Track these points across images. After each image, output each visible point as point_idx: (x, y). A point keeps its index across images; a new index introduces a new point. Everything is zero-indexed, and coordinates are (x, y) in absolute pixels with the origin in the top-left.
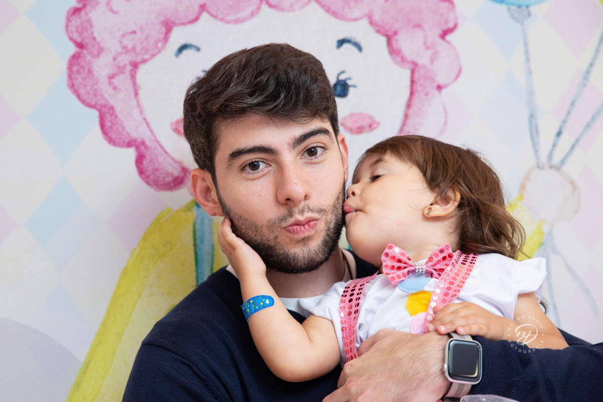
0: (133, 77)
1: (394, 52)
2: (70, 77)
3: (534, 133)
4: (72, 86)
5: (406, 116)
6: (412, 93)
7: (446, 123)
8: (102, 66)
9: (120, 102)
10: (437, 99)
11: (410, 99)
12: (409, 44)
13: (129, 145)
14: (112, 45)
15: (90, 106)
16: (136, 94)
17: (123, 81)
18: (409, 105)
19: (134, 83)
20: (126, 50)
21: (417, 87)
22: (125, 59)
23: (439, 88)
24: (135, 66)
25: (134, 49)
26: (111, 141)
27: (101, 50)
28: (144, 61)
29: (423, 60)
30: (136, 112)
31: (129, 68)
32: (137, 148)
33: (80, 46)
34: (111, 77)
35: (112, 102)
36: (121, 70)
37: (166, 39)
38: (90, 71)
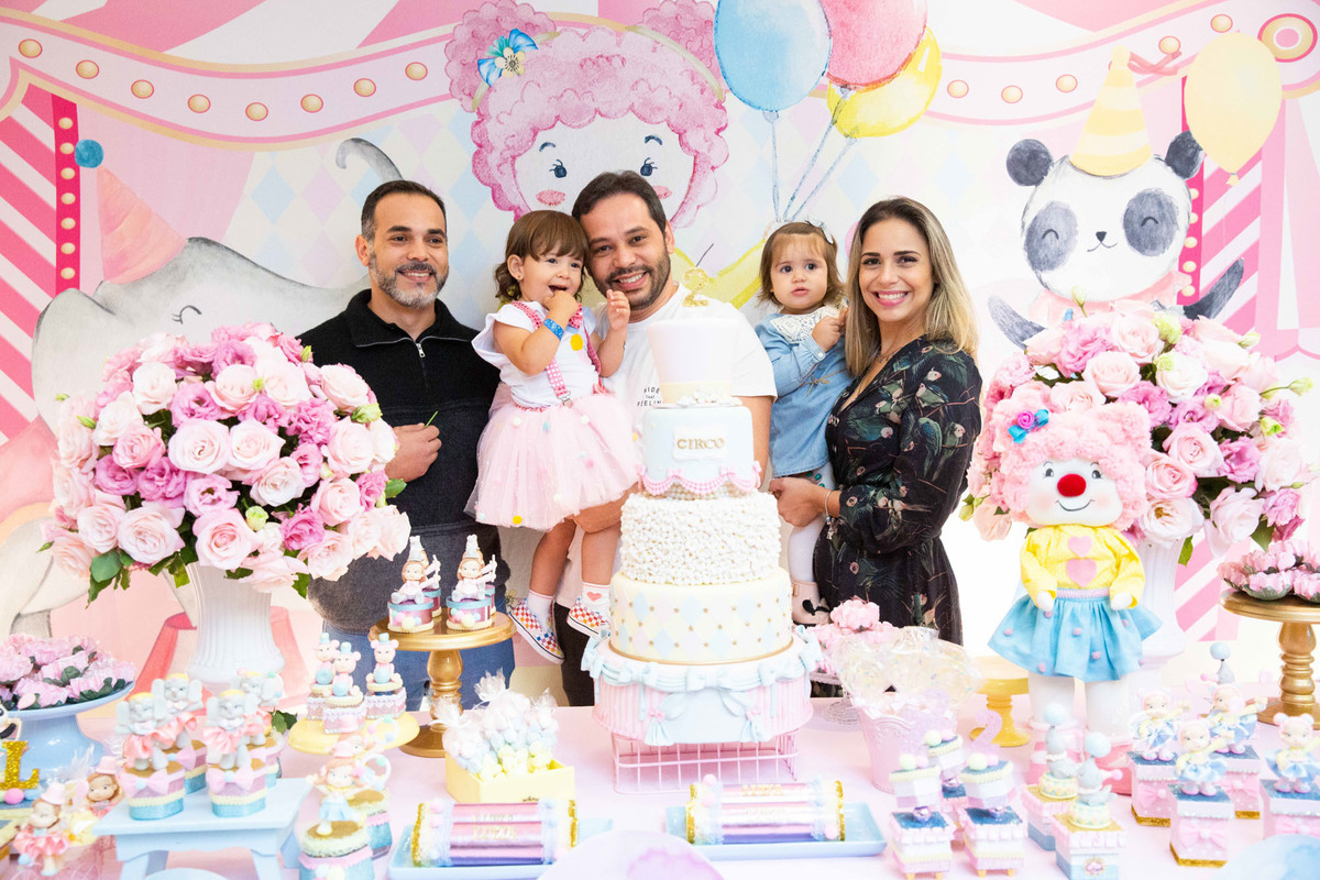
0: (513, 165)
1: (683, 143)
2: (474, 166)
3: (776, 198)
4: (475, 173)
5: (690, 187)
6: (694, 172)
7: (716, 192)
8: (493, 159)
9: (504, 182)
10: (711, 175)
11: (693, 176)
12: (694, 139)
13: (510, 209)
14: (499, 144)
15: (486, 184)
16: (515, 176)
17: (506, 168)
18: (692, 180)
19: (514, 170)
20: (508, 148)
21: (698, 167)
22: (507, 154)
23: (713, 168)
24: (514, 158)
25: (513, 147)
26: (499, 207)
27: (493, 149)
28: (520, 155)
29: (703, 149)
30: (514, 189)
31: (510, 159)
32: (515, 211)
33: (480, 146)
34: (499, 166)
35: (500, 182)
36: (505, 161)
37: (534, 140)
38: (486, 162)
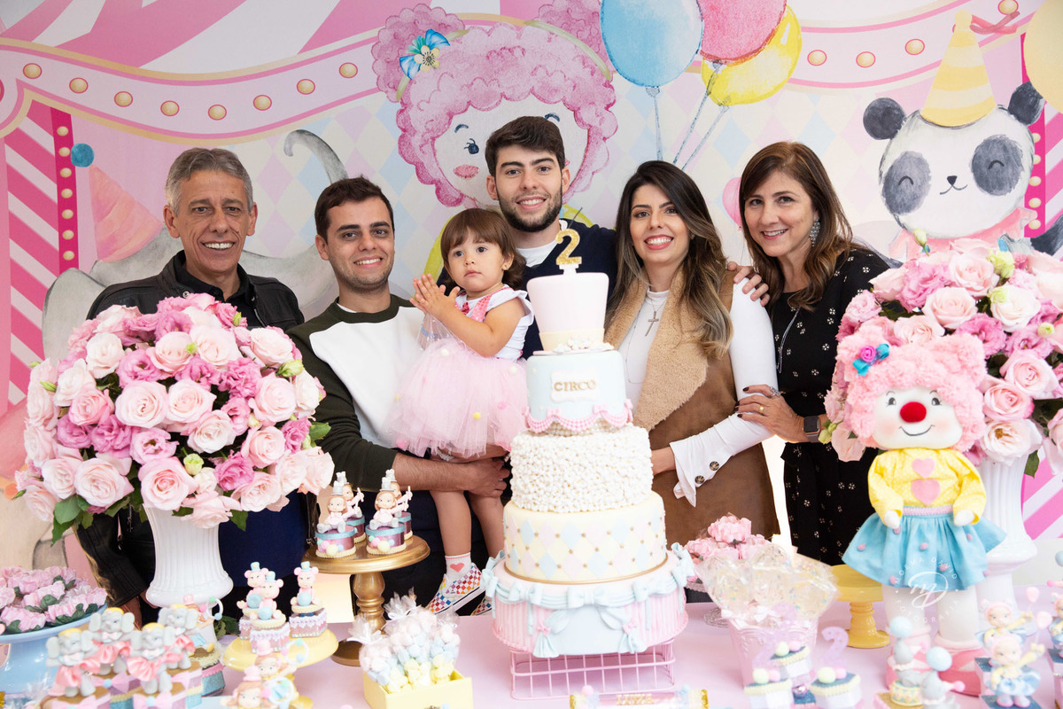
0: (433, 145)
1: (578, 119)
2: (400, 148)
4: (401, 153)
5: (585, 157)
6: (588, 143)
7: (608, 159)
8: (416, 141)
9: (426, 160)
10: (603, 145)
11: (587, 147)
12: (586, 115)
13: (432, 183)
14: (421, 128)
15: (411, 163)
16: (435, 155)
17: (427, 148)
18: (587, 150)
19: (434, 149)
20: (428, 131)
21: (592, 139)
22: (428, 136)
23: (605, 139)
24: (433, 139)
25: (432, 130)
26: (422, 181)
27: (415, 132)
28: (438, 136)
29: (595, 123)
30: (435, 165)
31: (430, 140)
32: (436, 185)
33: (404, 130)
34: (421, 146)
35: (422, 160)
36: (426, 142)
37: (449, 123)
38: (410, 144)
